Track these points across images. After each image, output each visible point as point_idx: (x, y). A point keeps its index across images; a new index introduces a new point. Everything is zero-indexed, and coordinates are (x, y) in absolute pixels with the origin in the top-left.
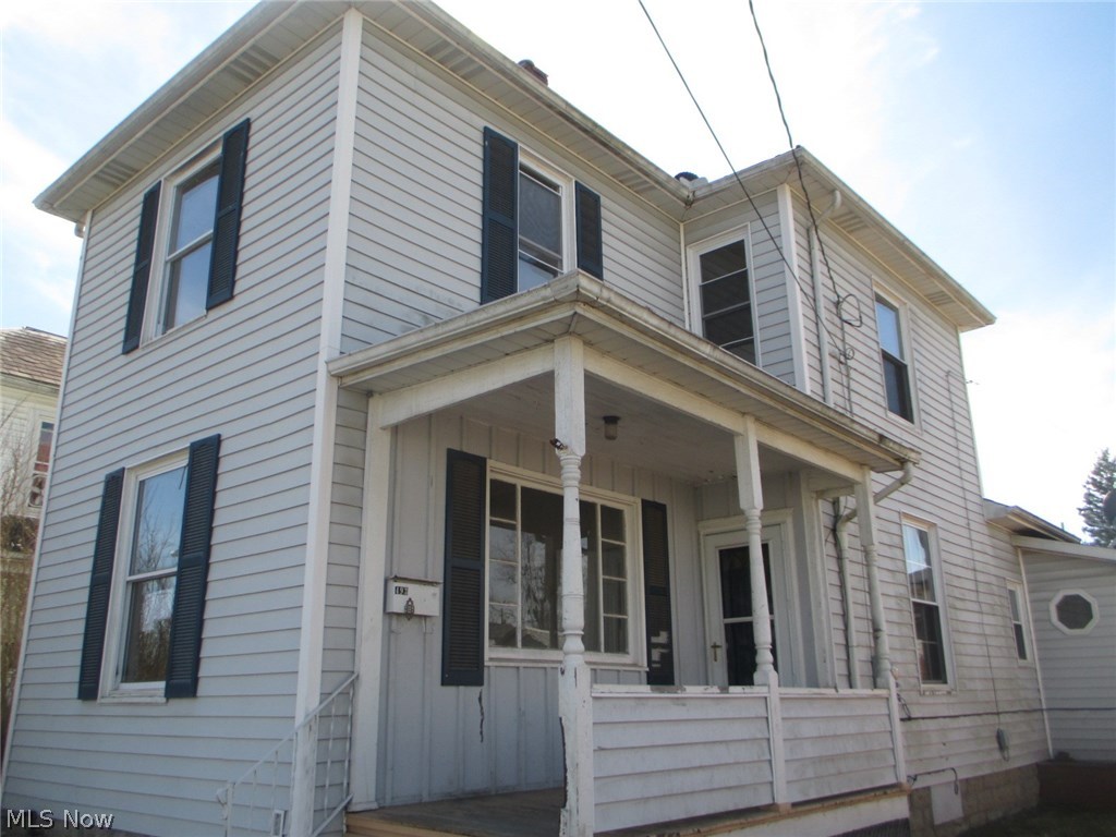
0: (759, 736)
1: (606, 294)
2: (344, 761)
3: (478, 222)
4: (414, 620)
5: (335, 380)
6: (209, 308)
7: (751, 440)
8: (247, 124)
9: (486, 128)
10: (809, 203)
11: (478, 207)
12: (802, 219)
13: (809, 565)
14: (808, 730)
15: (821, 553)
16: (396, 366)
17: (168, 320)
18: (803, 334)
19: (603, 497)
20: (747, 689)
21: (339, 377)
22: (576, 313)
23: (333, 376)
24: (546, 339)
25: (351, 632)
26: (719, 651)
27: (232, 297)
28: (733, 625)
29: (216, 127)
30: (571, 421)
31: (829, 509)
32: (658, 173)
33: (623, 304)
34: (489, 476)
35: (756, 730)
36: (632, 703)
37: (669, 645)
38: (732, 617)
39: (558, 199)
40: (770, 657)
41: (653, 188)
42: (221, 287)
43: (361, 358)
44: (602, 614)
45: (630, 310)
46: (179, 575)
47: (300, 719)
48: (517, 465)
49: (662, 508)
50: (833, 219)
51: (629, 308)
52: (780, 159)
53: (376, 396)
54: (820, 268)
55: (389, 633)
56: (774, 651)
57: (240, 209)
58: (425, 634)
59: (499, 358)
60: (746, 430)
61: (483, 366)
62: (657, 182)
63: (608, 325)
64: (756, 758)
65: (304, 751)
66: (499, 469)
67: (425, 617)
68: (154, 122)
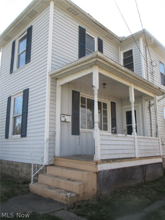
0: (133, 144)
1: (103, 56)
2: (53, 148)
3: (78, 45)
4: (66, 122)
5: (50, 76)
6: (26, 64)
7: (132, 87)
8: (32, 27)
9: (79, 26)
10: (146, 41)
11: (78, 42)
12: (144, 44)
13: (144, 114)
14: (142, 144)
15: (147, 112)
16: (62, 73)
17: (18, 67)
18: (144, 68)
19: (103, 101)
20: (131, 135)
21: (51, 75)
22: (97, 60)
23: (50, 75)
24: (91, 66)
25: (54, 124)
26: (125, 131)
27: (30, 61)
28: (128, 126)
29: (26, 28)
30: (96, 82)
31: (148, 103)
32: (115, 35)
33: (106, 58)
34: (80, 96)
35: (132, 143)
36: (108, 136)
37: (116, 130)
38: (128, 124)
39: (94, 41)
40: (135, 130)
41: (114, 39)
42: (28, 59)
43: (55, 71)
44: (103, 123)
45: (108, 59)
46: (22, 115)
47: (45, 140)
48: (86, 94)
49: (115, 103)
50: (151, 45)
51: (107, 59)
52: (140, 31)
53: (58, 79)
54: (148, 55)
55: (61, 125)
56: (136, 129)
57: (31, 44)
58: (68, 125)
59: (82, 70)
60: (131, 86)
61: (79, 72)
62: (115, 37)
63: (103, 62)
64: (132, 148)
65: (46, 146)
66: (82, 94)
67: (68, 122)
68: (14, 27)
